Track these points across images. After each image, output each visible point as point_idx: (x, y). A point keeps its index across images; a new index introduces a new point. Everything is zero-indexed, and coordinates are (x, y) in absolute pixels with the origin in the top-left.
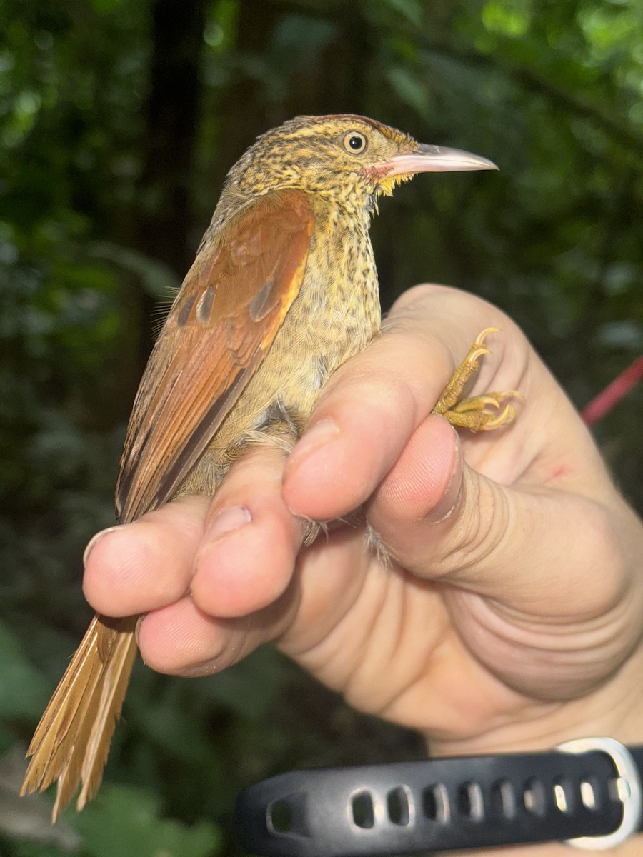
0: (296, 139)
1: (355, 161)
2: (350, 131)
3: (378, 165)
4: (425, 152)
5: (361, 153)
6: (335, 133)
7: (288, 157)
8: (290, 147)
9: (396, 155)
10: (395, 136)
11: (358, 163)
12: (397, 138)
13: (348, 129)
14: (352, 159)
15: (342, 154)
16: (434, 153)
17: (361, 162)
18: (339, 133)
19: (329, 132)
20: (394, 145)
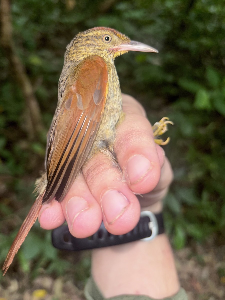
0: (87, 37)
1: (106, 45)
2: (106, 35)
3: (114, 47)
4: (132, 44)
5: (109, 43)
6: (100, 35)
7: (83, 43)
8: (84, 39)
9: (122, 44)
10: (122, 38)
11: (107, 46)
12: (123, 39)
13: (105, 34)
14: (105, 45)
15: (102, 43)
16: (136, 44)
17: (109, 46)
18: (102, 35)
19: (99, 34)
20: (121, 41)
